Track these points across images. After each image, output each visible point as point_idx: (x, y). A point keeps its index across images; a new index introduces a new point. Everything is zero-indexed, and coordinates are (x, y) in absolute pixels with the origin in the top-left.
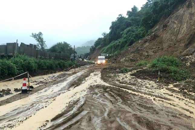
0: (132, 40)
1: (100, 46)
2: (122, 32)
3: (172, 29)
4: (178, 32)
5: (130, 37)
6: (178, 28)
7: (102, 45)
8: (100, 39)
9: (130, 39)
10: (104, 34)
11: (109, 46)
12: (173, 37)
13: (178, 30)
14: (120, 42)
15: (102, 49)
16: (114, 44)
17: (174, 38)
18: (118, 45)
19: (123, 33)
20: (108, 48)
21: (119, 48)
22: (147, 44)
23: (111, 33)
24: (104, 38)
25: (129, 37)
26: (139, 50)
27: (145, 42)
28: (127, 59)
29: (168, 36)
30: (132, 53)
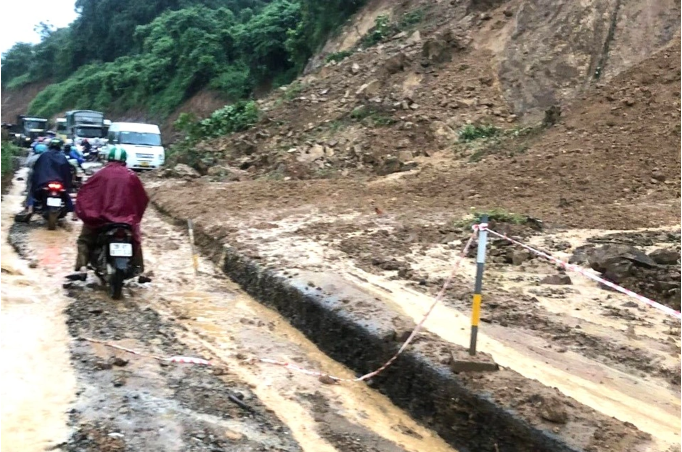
0: (205, 64)
1: (25, 77)
2: (144, 27)
3: (562, 16)
4: (605, 35)
6: (606, 14)
7: (34, 73)
8: (22, 48)
10: (46, 27)
11: (71, 82)
12: (571, 59)
13: (607, 25)
14: (138, 68)
15: (42, 93)
16: (112, 75)
17: (582, 64)
18: (133, 82)
19: (147, 33)
20: (71, 91)
21: (136, 94)
23: (79, 28)
24: (38, 47)
26: (381, 109)
27: (393, 72)
28: (331, 152)
29: (533, 50)
30: (339, 119)
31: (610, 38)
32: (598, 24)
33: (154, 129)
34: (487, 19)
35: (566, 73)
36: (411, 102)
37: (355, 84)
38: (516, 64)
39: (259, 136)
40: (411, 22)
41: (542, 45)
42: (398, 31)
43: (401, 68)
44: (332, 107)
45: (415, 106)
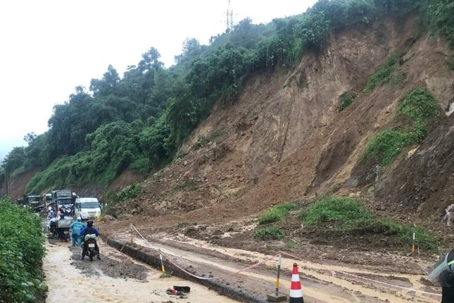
0: (127, 156)
1: (22, 169)
2: (91, 135)
3: (267, 135)
4: (282, 143)
5: (120, 149)
6: (283, 134)
7: (26, 166)
8: (17, 151)
9: (121, 153)
10: (31, 137)
11: (50, 170)
12: (270, 154)
13: (283, 138)
14: (89, 160)
15: (34, 178)
16: (74, 166)
17: (274, 156)
18: (87, 168)
19: (93, 138)
20: (51, 175)
21: (89, 175)
23: (52, 136)
24: (28, 149)
25: (116, 150)
26: (193, 183)
27: (201, 164)
28: (170, 203)
29: (257, 151)
30: (175, 189)
31: (284, 144)
32: (280, 138)
33: (95, 200)
34: (243, 135)
35: (269, 160)
36: (206, 179)
37: (185, 171)
38: (251, 157)
39: (140, 199)
40: (215, 136)
41: (260, 148)
42: (209, 141)
43: (205, 162)
44: (173, 183)
45: (207, 180)
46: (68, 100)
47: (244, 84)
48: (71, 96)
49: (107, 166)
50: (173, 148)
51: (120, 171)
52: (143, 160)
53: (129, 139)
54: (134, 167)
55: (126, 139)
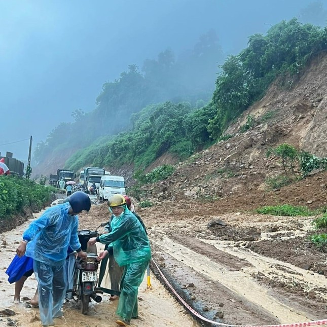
0: (168, 137)
2: (136, 114)
5: (162, 130)
7: (70, 142)
9: (163, 134)
10: (79, 113)
11: (91, 147)
14: (130, 140)
16: (115, 144)
19: (138, 117)
20: (91, 153)
21: (128, 155)
22: (255, 153)
25: (159, 130)
26: (234, 169)
27: (246, 148)
28: (203, 190)
29: (319, 136)
30: (212, 173)
34: (302, 118)
36: (250, 165)
37: (226, 155)
38: (311, 144)
39: (170, 182)
40: (267, 119)
41: (322, 134)
42: (259, 124)
43: (251, 146)
44: (211, 167)
45: (251, 167)
46: (118, 78)
47: (308, 63)
48: (122, 75)
49: (147, 147)
50: (218, 131)
51: (160, 153)
52: (185, 143)
53: (173, 120)
54: (174, 150)
55: (170, 120)
